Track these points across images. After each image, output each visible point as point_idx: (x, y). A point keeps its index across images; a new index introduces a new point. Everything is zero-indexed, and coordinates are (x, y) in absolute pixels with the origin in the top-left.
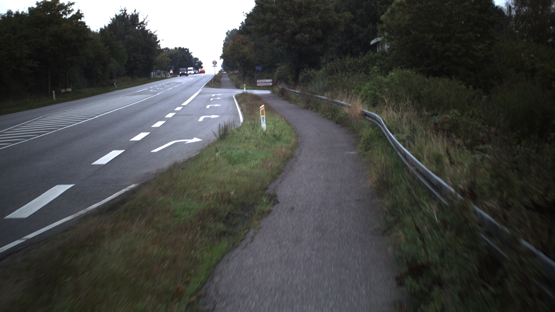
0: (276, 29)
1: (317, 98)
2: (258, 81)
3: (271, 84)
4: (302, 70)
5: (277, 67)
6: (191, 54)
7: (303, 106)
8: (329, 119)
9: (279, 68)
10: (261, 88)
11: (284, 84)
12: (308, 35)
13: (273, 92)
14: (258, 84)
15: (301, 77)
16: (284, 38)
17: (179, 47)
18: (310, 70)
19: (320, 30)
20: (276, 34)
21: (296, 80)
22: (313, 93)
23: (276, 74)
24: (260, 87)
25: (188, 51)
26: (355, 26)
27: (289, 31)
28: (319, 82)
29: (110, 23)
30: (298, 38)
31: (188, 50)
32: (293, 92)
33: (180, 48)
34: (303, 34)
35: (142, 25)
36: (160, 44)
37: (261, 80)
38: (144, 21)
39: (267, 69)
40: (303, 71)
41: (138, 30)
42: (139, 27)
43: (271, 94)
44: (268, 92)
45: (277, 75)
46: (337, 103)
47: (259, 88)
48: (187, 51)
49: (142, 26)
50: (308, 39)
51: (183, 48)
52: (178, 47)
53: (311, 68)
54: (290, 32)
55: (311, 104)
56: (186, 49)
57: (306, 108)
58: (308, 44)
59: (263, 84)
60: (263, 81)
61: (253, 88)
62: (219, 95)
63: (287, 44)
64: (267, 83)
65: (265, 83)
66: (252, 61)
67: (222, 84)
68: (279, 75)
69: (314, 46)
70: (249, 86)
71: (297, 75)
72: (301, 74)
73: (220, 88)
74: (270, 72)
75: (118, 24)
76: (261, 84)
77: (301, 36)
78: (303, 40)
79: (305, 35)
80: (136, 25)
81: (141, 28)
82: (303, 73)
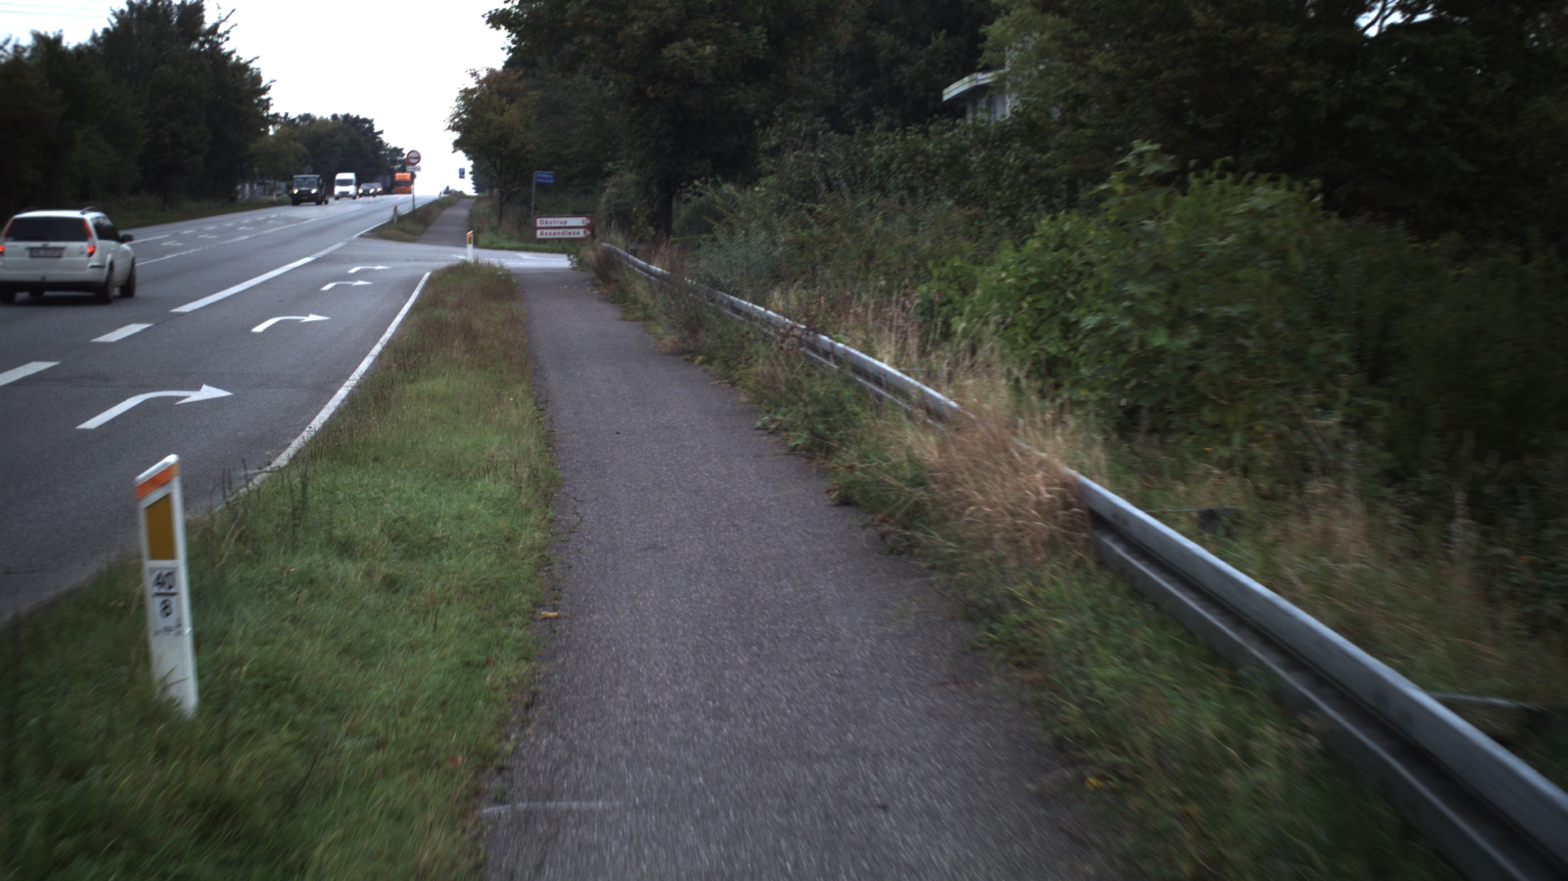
0: (588, 20)
1: (737, 310)
2: (538, 220)
3: (581, 234)
4: (686, 186)
5: (610, 174)
6: (380, 136)
7: (670, 339)
8: (794, 449)
9: (616, 179)
10: (547, 246)
11: (619, 238)
12: (714, 47)
13: (581, 264)
14: (539, 232)
15: (682, 212)
16: (618, 54)
17: (344, 113)
18: (716, 185)
19: (759, 28)
20: (588, 40)
21: (662, 220)
22: (716, 284)
23: (603, 200)
24: (545, 241)
25: (371, 127)
26: (884, 38)
27: (640, 28)
28: (746, 235)
29: (108, 26)
31: (370, 122)
32: (641, 268)
33: (347, 117)
34: (695, 41)
35: (211, 37)
36: (269, 99)
37: (549, 220)
38: (218, 27)
39: (576, 181)
40: (690, 188)
41: (199, 52)
42: (202, 44)
43: (574, 269)
44: (560, 262)
45: (608, 201)
46: (841, 359)
47: (542, 246)
48: (367, 125)
49: (213, 41)
50: (712, 62)
51: (358, 117)
52: (341, 112)
53: (719, 179)
54: (641, 33)
55: (706, 339)
56: (365, 121)
57: (685, 353)
58: (710, 80)
59: (557, 231)
60: (557, 221)
61: (521, 245)
62: (379, 267)
63: (628, 78)
64: (569, 231)
65: (561, 231)
66: (527, 152)
67: (432, 228)
68: (613, 202)
69: (734, 90)
70: (510, 239)
71: (666, 204)
72: (681, 200)
73: (413, 241)
74: (586, 192)
75: (135, 32)
76: (548, 231)
77: (686, 49)
78: (694, 65)
79: (700, 47)
80: (195, 39)
81: (207, 46)
82: (689, 196)
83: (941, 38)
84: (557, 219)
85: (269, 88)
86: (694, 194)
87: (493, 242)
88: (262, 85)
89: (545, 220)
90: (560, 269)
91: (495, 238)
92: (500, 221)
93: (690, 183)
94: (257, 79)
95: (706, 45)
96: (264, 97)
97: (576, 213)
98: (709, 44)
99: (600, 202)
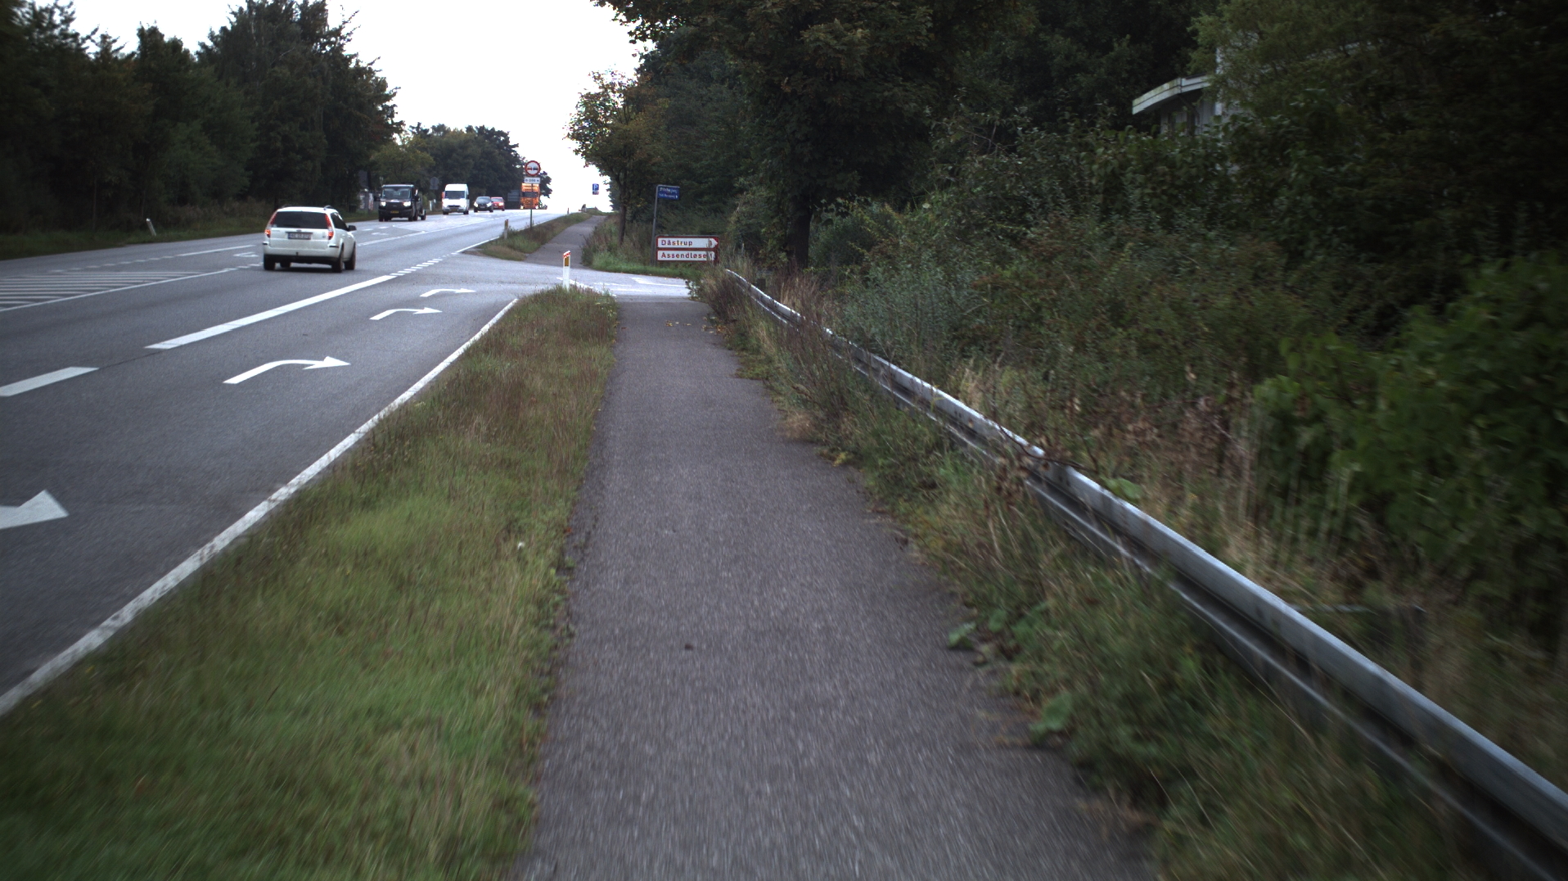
2: (660, 240)
3: (706, 257)
4: (826, 205)
5: (741, 191)
6: (515, 149)
9: (747, 196)
11: (743, 262)
12: (867, 31)
13: (700, 293)
14: (660, 253)
15: (820, 235)
17: (479, 125)
18: (865, 203)
19: (922, 9)
21: (796, 246)
23: (733, 219)
25: (507, 140)
29: (227, 24)
30: (818, 40)
31: (505, 135)
34: (842, 23)
35: (333, 39)
36: (394, 105)
37: (672, 240)
38: (341, 28)
39: (706, 198)
40: (833, 206)
41: (319, 54)
43: (693, 298)
44: (677, 289)
45: (738, 221)
47: (663, 270)
49: (335, 43)
50: (863, 49)
53: (869, 196)
57: (820, 445)
58: (861, 72)
59: (680, 253)
60: (681, 242)
61: (640, 267)
62: (463, 290)
63: (759, 67)
64: (693, 253)
65: (685, 253)
66: (654, 165)
67: (548, 245)
68: (744, 223)
69: (890, 85)
70: (629, 260)
71: (803, 225)
72: (821, 220)
73: (520, 260)
74: (716, 210)
75: (253, 31)
76: (671, 252)
77: (831, 33)
78: (841, 52)
79: (849, 30)
80: (317, 40)
81: (328, 48)
82: (830, 216)
83: (1124, 44)
84: (680, 240)
85: (395, 94)
86: (837, 215)
87: (607, 263)
88: (387, 92)
89: (667, 240)
90: (678, 298)
91: (611, 259)
92: (622, 240)
93: (832, 200)
94: (383, 84)
95: (856, 28)
96: (389, 104)
97: (703, 234)
98: (861, 27)
99: (729, 222)
